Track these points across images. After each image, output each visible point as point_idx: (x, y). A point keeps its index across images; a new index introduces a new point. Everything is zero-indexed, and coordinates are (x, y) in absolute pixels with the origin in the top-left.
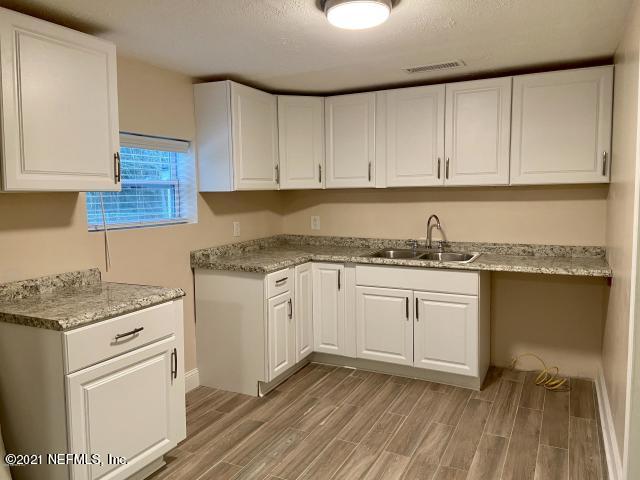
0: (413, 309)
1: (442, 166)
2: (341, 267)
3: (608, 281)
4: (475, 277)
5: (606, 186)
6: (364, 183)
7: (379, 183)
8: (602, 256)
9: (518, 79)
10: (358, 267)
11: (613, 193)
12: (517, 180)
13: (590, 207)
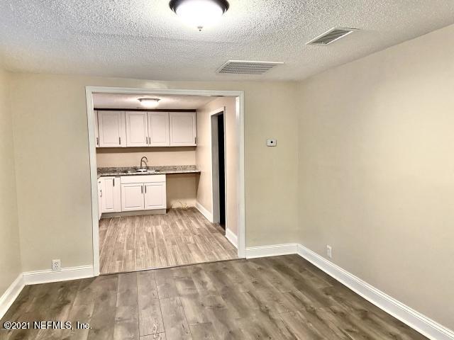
0: (144, 189)
1: (148, 140)
2: (114, 177)
3: (200, 173)
4: (165, 176)
5: (195, 147)
6: (118, 146)
7: (123, 145)
8: (195, 167)
9: (171, 113)
10: (122, 177)
11: (197, 148)
12: (171, 145)
13: (192, 153)
